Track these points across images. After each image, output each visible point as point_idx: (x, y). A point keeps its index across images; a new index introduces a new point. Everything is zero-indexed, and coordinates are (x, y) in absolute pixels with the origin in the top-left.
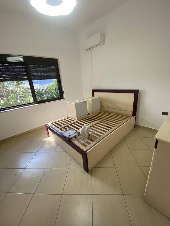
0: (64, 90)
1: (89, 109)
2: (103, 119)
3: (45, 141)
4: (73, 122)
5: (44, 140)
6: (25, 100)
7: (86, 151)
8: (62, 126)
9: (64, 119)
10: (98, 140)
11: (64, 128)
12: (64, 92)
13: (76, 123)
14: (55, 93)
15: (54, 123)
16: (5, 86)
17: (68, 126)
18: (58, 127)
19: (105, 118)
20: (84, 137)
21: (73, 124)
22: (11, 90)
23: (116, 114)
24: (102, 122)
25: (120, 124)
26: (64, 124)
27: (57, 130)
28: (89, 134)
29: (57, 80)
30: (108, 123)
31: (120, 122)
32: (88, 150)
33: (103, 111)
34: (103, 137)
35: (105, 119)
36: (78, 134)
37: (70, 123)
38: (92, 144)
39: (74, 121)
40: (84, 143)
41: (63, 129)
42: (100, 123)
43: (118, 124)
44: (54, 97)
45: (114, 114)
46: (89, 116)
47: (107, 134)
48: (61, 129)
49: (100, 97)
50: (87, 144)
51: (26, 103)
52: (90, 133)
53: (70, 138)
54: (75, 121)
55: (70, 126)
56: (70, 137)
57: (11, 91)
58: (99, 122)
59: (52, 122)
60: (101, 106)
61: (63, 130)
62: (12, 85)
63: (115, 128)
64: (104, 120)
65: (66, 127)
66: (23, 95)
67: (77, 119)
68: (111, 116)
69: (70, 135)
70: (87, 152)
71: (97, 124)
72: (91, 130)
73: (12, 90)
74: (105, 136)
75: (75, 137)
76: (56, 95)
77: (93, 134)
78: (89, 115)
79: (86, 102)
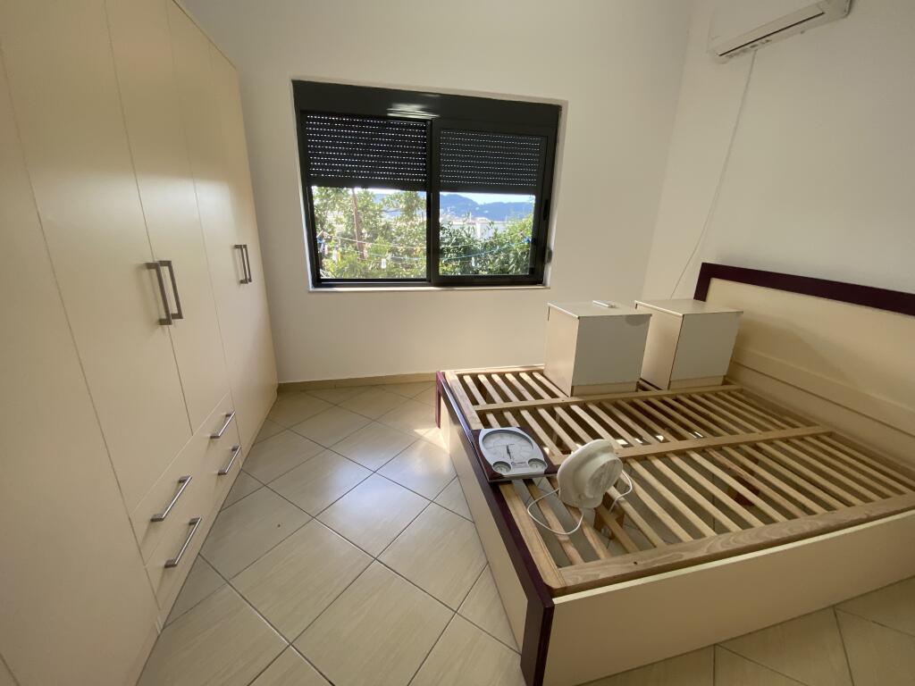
0: (552, 248)
1: (652, 358)
2: (726, 438)
3: (420, 438)
4: (547, 399)
5: (417, 431)
6: (412, 267)
7: (554, 593)
8: (493, 402)
9: (516, 375)
10: (646, 559)
11: (499, 414)
12: (550, 253)
13: (559, 411)
14: (516, 254)
15: (468, 380)
16: (371, 210)
17: (516, 412)
18: (475, 402)
19: (742, 437)
20: (574, 501)
21: (543, 412)
22: (382, 224)
23: (830, 435)
24: (715, 454)
25: (843, 513)
26: (506, 399)
27: (466, 411)
28: (608, 500)
29: (536, 200)
30: (752, 472)
31: (848, 504)
32: (565, 591)
33: (741, 391)
34: (687, 556)
35: (736, 447)
36: (546, 473)
37: (531, 401)
38: (608, 564)
39: (553, 395)
40: (561, 539)
41: (491, 417)
42: (696, 457)
43: (829, 507)
44: (511, 271)
45: (812, 430)
46: (642, 393)
47: (720, 549)
48: (482, 416)
49: (739, 313)
50: (571, 550)
51: (412, 277)
52: (615, 494)
53: (501, 476)
54: (562, 398)
55: (525, 414)
56: (504, 473)
57: (383, 227)
58: (695, 450)
59: (461, 371)
60: (736, 364)
61: (487, 424)
62: (392, 209)
63: (797, 531)
64: (729, 445)
65: (508, 415)
66: (412, 246)
67: (572, 395)
68: (787, 441)
69: (507, 460)
70: (556, 601)
71: (677, 460)
72: (625, 477)
73: (387, 227)
74: (702, 553)
75: (528, 481)
76: (518, 262)
77: (628, 507)
78: (644, 389)
79: (645, 319)
